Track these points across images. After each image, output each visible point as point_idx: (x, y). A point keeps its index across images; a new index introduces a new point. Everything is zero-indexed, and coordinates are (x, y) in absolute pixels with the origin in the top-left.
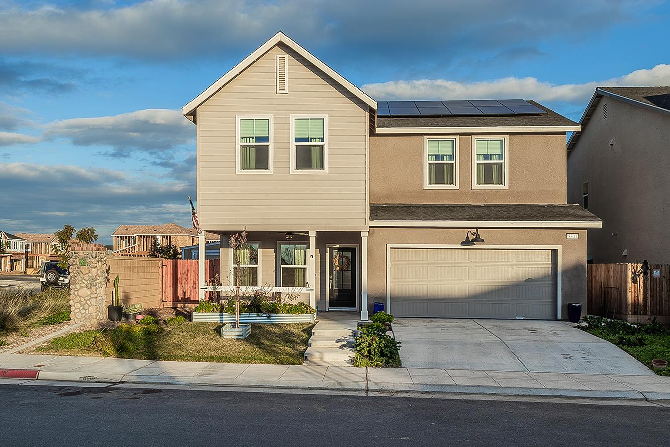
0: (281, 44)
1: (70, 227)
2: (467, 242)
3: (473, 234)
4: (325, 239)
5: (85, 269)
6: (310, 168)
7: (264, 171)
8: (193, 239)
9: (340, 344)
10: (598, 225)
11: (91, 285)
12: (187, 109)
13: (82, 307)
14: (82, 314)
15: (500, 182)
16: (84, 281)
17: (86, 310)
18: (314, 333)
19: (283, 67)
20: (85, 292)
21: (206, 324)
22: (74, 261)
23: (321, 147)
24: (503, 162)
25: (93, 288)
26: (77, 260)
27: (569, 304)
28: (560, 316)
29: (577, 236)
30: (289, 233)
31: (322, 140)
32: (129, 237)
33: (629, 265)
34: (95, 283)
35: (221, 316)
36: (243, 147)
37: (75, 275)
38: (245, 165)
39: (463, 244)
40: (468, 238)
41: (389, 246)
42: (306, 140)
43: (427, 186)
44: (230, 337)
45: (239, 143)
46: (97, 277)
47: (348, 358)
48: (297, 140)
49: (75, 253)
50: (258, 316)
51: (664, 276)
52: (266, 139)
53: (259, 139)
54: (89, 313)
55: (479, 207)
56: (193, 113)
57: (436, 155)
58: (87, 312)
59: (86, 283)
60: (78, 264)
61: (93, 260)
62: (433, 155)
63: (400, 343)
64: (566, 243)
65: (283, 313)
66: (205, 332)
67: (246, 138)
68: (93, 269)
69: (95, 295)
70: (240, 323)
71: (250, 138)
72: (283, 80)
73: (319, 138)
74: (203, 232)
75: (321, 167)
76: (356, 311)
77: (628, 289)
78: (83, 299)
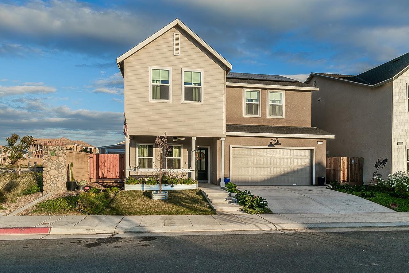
2: (271, 145)
3: (274, 141)
4: (200, 140)
5: (54, 158)
6: (192, 100)
7: (166, 100)
9: (228, 201)
10: (333, 137)
11: (58, 168)
12: (119, 60)
13: (52, 182)
14: (52, 187)
15: (280, 115)
16: (53, 165)
17: (54, 184)
18: (207, 195)
19: (178, 40)
20: (53, 172)
21: (134, 191)
22: (46, 152)
23: (199, 89)
24: (282, 104)
25: (60, 170)
26: (48, 151)
27: (319, 177)
28: (314, 183)
29: (322, 143)
30: (175, 138)
31: (199, 84)
33: (342, 158)
34: (61, 166)
35: (143, 186)
36: (153, 85)
37: (47, 161)
38: (155, 97)
39: (269, 146)
40: (271, 143)
41: (231, 146)
42: (191, 84)
43: (245, 115)
44: (158, 199)
45: (151, 83)
46: (62, 163)
47: (239, 209)
48: (185, 84)
49: (46, 147)
50: (166, 186)
51: (356, 163)
52: (168, 82)
53: (163, 82)
54: (57, 186)
55: (271, 127)
56: (122, 64)
57: (249, 99)
58: (55, 185)
59: (55, 166)
60: (49, 154)
61: (60, 152)
62: (247, 99)
63: (265, 199)
64: (317, 146)
65: (180, 184)
66: (139, 196)
67: (155, 80)
68: (60, 158)
69: (61, 175)
71: (157, 80)
72: (177, 48)
73: (197, 84)
74: (129, 136)
75: (199, 100)
76: (208, 183)
77: (341, 169)
78: (52, 177)
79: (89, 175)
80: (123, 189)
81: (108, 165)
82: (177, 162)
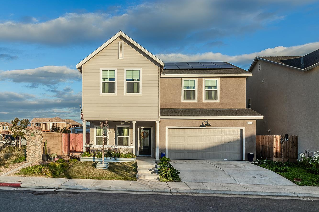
0: (121, 37)
1: (17, 119)
2: (203, 126)
3: (205, 122)
4: (139, 124)
5: (33, 138)
6: (133, 92)
7: (113, 93)
8: (66, 124)
9: (151, 171)
10: (262, 118)
11: (36, 145)
12: (78, 66)
13: (32, 155)
14: (32, 158)
15: (215, 99)
16: (32, 143)
17: (33, 156)
18: (138, 166)
19: (121, 47)
20: (33, 148)
21: (87, 162)
22: (28, 134)
23: (138, 83)
24: (217, 90)
25: (37, 146)
26: (30, 134)
27: (248, 153)
28: (244, 159)
29: (251, 123)
30: (122, 122)
31: (139, 80)
32: (38, 123)
33: (274, 136)
34: (37, 144)
35: (94, 159)
36: (103, 83)
37: (29, 140)
38: (104, 91)
39: (200, 126)
40: (203, 124)
41: (167, 127)
42: (131, 80)
43: (183, 100)
44: (100, 168)
45: (102, 81)
46: (38, 141)
47: (156, 178)
48: (127, 80)
49: (29, 131)
50: (111, 158)
51: (290, 141)
52: (114, 79)
53: (110, 79)
54: (35, 157)
55: (207, 110)
56: (81, 68)
57: (187, 87)
58: (34, 157)
59: (34, 144)
60: (30, 135)
61: (37, 134)
62: (186, 87)
63: (179, 171)
64: (247, 126)
65: (122, 157)
66: (88, 166)
67: (104, 79)
68: (37, 138)
69: (38, 149)
70: (104, 162)
71: (106, 79)
72: (121, 53)
73: (137, 79)
74: (85, 121)
75: (138, 92)
76: (151, 157)
77: (274, 147)
78: (32, 151)
79: (62, 149)
80: (80, 161)
81: (76, 141)
82: (126, 140)
